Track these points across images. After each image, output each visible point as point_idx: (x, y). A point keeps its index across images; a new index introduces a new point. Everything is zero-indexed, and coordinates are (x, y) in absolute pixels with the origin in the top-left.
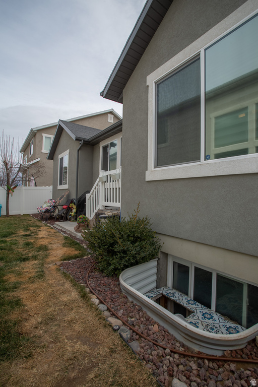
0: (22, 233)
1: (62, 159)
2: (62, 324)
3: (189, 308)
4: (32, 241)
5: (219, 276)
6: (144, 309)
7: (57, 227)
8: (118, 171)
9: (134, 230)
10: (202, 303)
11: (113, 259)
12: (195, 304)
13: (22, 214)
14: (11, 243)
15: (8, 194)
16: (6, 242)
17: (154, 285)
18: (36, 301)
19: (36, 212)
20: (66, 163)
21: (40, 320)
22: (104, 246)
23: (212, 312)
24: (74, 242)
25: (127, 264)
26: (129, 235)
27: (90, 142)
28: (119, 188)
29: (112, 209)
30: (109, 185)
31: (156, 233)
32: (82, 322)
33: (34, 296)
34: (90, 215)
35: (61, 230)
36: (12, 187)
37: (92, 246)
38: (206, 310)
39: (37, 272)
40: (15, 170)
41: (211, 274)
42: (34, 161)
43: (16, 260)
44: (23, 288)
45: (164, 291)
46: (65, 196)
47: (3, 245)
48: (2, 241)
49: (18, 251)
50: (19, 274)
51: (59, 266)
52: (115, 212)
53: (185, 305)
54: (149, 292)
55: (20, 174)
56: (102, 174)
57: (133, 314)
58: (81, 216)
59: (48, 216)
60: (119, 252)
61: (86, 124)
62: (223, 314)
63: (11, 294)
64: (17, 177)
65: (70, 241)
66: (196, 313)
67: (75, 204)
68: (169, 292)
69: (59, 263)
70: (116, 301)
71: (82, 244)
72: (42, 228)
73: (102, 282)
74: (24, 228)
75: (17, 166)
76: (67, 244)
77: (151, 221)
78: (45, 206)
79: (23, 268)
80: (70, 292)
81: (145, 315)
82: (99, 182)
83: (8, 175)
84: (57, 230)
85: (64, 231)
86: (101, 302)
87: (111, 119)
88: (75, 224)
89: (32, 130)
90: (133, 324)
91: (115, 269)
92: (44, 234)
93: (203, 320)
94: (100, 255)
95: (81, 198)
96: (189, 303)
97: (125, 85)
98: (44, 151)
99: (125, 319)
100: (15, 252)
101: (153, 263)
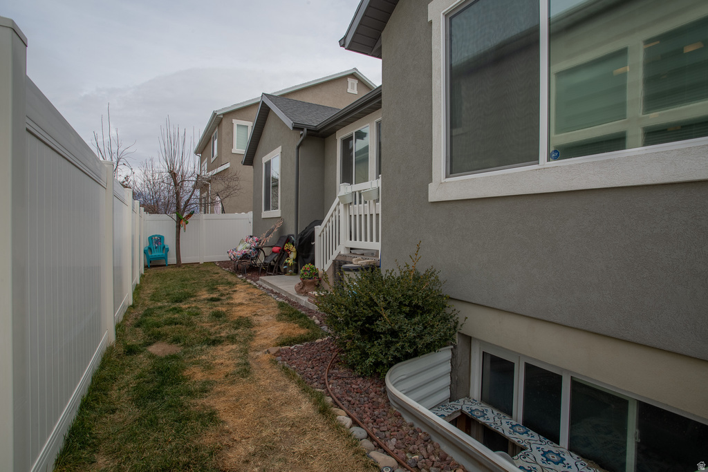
0: (205, 295)
1: (268, 164)
2: (290, 459)
3: (516, 440)
4: (224, 309)
5: (576, 385)
6: (436, 440)
7: (264, 285)
8: (373, 183)
9: (410, 293)
10: (540, 432)
11: (373, 346)
12: (526, 433)
13: (202, 262)
14: (189, 313)
15: (178, 227)
16: (179, 310)
17: (447, 394)
18: (241, 416)
19: (226, 258)
20: (276, 172)
21: (251, 449)
22: (356, 321)
23: (562, 449)
24: (296, 312)
25: (398, 355)
26: (401, 303)
27: (318, 131)
28: (377, 215)
29: (364, 253)
30: (358, 209)
31: (450, 298)
32: (325, 458)
33: (237, 407)
34: (323, 263)
35: (272, 291)
36: (185, 215)
37: (332, 320)
38: (548, 446)
39: (238, 365)
40: (189, 186)
41: (560, 377)
42: (220, 169)
43: (202, 343)
44: (218, 393)
45: (464, 405)
46: (276, 230)
47: (176, 316)
48: (175, 309)
49: (202, 327)
50: (208, 367)
51: (274, 355)
52: (370, 260)
53: (507, 434)
54: (437, 406)
55: (197, 193)
56: (344, 190)
57: (416, 446)
58: (307, 266)
59: (247, 267)
60: (384, 333)
61: (308, 98)
62: (584, 456)
63: (200, 401)
64: (193, 197)
65: (289, 312)
66: (529, 450)
67: (293, 244)
68: (474, 407)
69: (274, 350)
70: (382, 422)
71: (311, 317)
72: (238, 287)
73: (353, 386)
74: (208, 286)
75: (191, 179)
76: (284, 317)
77: (441, 277)
78: (242, 248)
79: (214, 358)
80: (298, 402)
81: (437, 450)
82: (339, 204)
83: (177, 193)
84: (264, 291)
85: (276, 293)
86: (355, 423)
87: (353, 88)
88: (296, 280)
89: (215, 114)
90: (417, 467)
91: (377, 364)
92: (243, 298)
93: (544, 465)
94: (349, 338)
95: (304, 232)
96: (514, 431)
97: (386, 22)
98: (235, 150)
99: (402, 455)
100: (197, 329)
101: (445, 354)
